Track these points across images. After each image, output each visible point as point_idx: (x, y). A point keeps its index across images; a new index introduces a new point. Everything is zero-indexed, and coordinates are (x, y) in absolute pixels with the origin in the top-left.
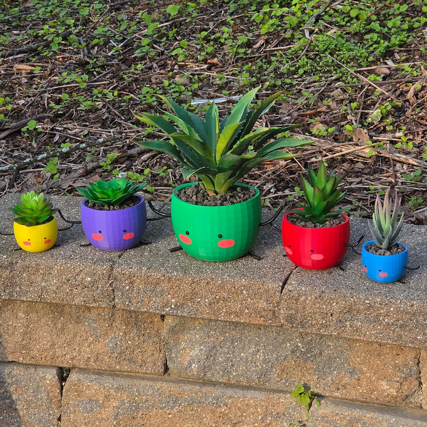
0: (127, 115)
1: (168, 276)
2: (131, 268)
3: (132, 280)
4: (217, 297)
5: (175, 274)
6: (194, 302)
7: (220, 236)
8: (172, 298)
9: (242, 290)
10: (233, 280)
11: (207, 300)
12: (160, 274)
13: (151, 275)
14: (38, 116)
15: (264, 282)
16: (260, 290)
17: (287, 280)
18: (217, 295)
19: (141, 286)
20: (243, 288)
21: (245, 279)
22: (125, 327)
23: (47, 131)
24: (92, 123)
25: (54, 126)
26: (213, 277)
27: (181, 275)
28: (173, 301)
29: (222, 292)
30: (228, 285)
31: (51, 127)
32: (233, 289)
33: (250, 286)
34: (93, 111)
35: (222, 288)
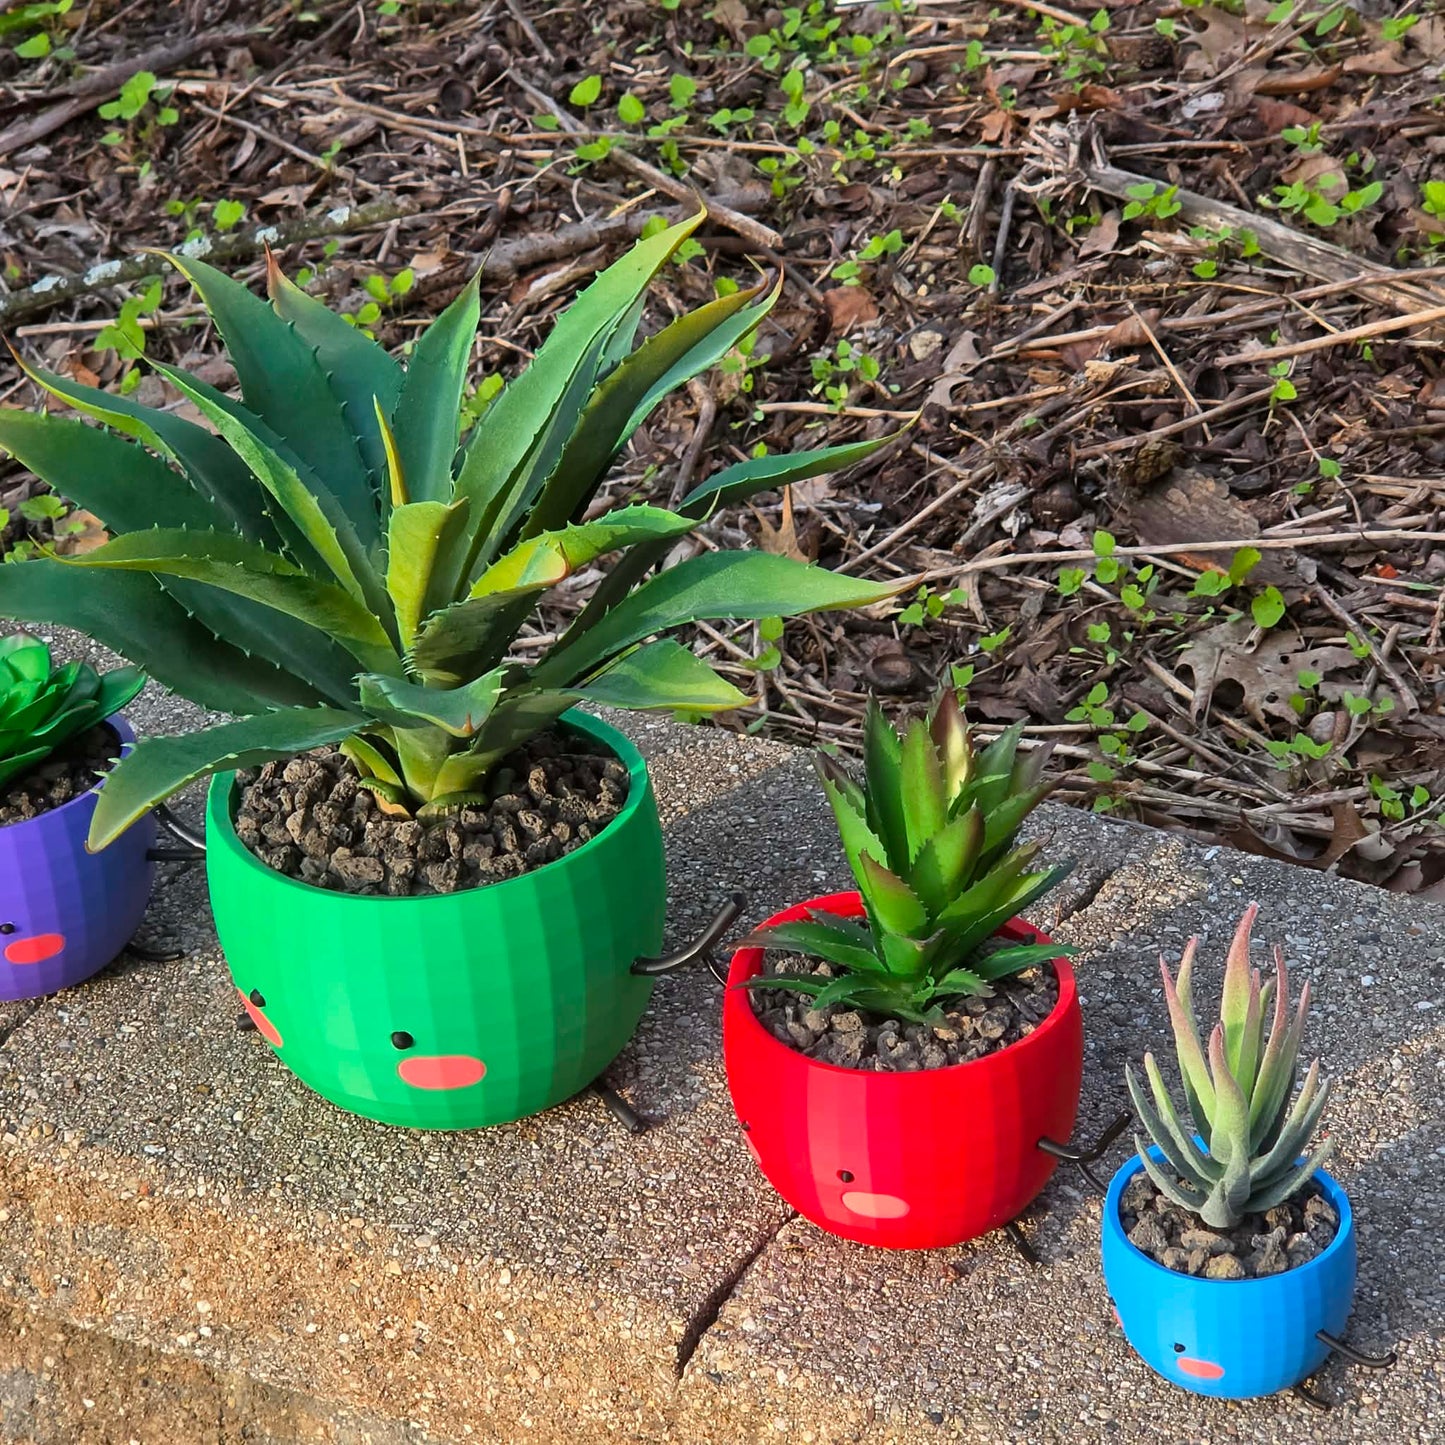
0: (569, 44)
1: (170, 1198)
2: (12, 1129)
3: (18, 1184)
4: (390, 1334)
5: (201, 1192)
6: (290, 1332)
7: (404, 1041)
8: (197, 1296)
9: (497, 1325)
10: (455, 1269)
11: (344, 1338)
12: (132, 1183)
13: (93, 1181)
14: (200, 37)
15: (599, 1304)
16: (580, 1341)
17: (724, 1293)
18: (386, 1325)
19: (59, 1218)
20: (499, 1315)
21: (514, 1274)
22: (61, 1338)
23: (219, 115)
24: (410, 80)
25: (256, 90)
26: (369, 1234)
27: (225, 1200)
28: (203, 1307)
29: (409, 1312)
30: (434, 1287)
31: (242, 92)
32: (457, 1309)
33: (535, 1313)
34: (437, 17)
35: (410, 1297)
